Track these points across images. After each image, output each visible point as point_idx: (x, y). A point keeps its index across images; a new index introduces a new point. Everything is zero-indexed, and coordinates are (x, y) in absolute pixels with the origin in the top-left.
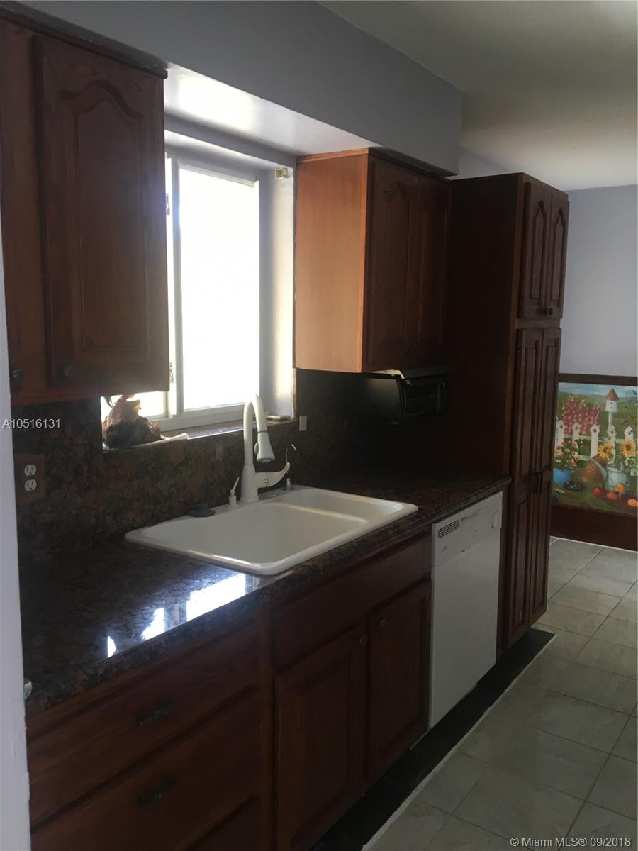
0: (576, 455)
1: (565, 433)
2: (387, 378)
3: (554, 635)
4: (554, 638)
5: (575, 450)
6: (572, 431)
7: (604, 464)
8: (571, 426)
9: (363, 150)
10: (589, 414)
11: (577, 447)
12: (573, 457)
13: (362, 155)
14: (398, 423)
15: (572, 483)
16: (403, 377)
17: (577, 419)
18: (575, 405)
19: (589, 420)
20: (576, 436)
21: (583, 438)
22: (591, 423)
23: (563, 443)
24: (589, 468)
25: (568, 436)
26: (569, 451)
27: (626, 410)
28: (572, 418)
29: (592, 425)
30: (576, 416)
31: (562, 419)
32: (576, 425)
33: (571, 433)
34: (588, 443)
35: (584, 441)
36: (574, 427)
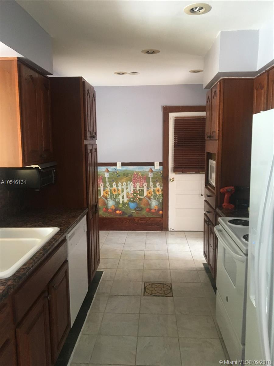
0: (139, 196)
1: (134, 187)
2: (32, 169)
3: (103, 272)
4: (104, 273)
5: (138, 194)
6: (136, 186)
7: (150, 199)
8: (136, 184)
9: (14, 58)
10: (142, 179)
11: (139, 193)
12: (137, 197)
13: (14, 60)
14: (38, 190)
15: (138, 208)
16: (40, 168)
17: (138, 181)
18: (137, 175)
19: (143, 181)
20: (138, 188)
21: (141, 188)
22: (144, 182)
23: (133, 192)
24: (144, 200)
25: (135, 188)
26: (136, 195)
27: (156, 176)
28: (136, 181)
29: (144, 183)
30: (137, 180)
31: (132, 182)
32: (138, 183)
33: (136, 187)
34: (143, 191)
35: (141, 190)
36: (137, 185)
